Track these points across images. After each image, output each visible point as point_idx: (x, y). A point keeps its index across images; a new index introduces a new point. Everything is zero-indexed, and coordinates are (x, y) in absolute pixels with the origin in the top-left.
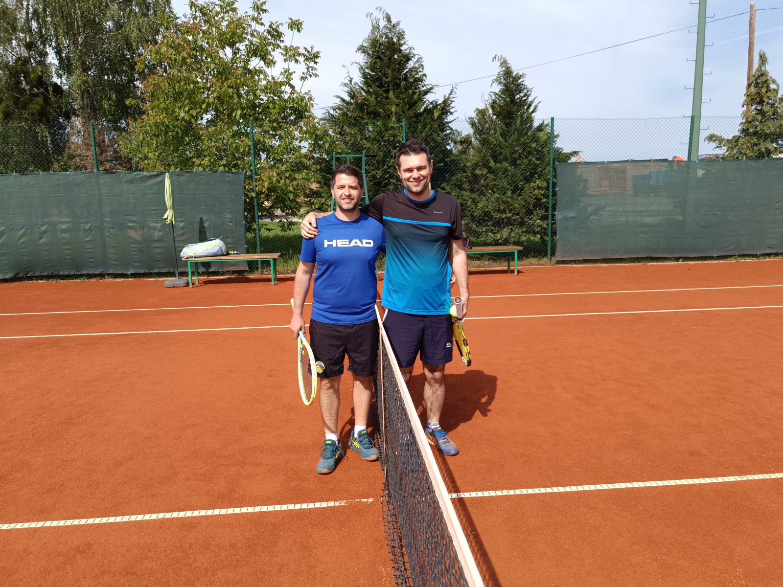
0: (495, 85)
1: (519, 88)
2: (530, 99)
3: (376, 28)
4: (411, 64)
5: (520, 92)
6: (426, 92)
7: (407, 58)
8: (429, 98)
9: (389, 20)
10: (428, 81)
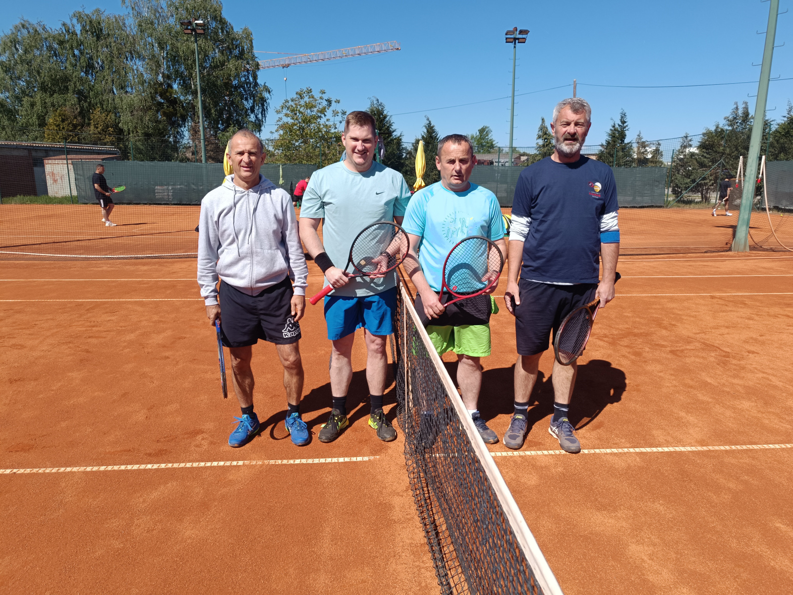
0: (424, 128)
1: (433, 131)
2: (438, 136)
3: (372, 104)
4: (387, 119)
5: (434, 132)
6: (393, 132)
7: (385, 117)
8: (394, 134)
9: (378, 100)
10: (394, 127)
